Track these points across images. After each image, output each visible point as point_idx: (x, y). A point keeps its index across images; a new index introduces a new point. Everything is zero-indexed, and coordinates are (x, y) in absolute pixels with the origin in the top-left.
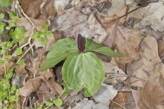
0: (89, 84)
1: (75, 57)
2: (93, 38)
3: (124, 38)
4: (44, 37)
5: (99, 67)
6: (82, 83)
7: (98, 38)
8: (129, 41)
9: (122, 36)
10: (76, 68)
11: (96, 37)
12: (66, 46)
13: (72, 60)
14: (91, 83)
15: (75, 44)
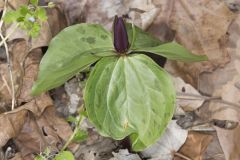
0: (139, 122)
1: (109, 65)
2: (126, 16)
3: (192, 17)
4: (32, 19)
5: (161, 85)
6: (125, 121)
7: (138, 17)
8: (203, 23)
9: (188, 12)
10: (111, 88)
11: (132, 14)
12: (83, 39)
13: (104, 72)
14: (144, 121)
15: (104, 37)
